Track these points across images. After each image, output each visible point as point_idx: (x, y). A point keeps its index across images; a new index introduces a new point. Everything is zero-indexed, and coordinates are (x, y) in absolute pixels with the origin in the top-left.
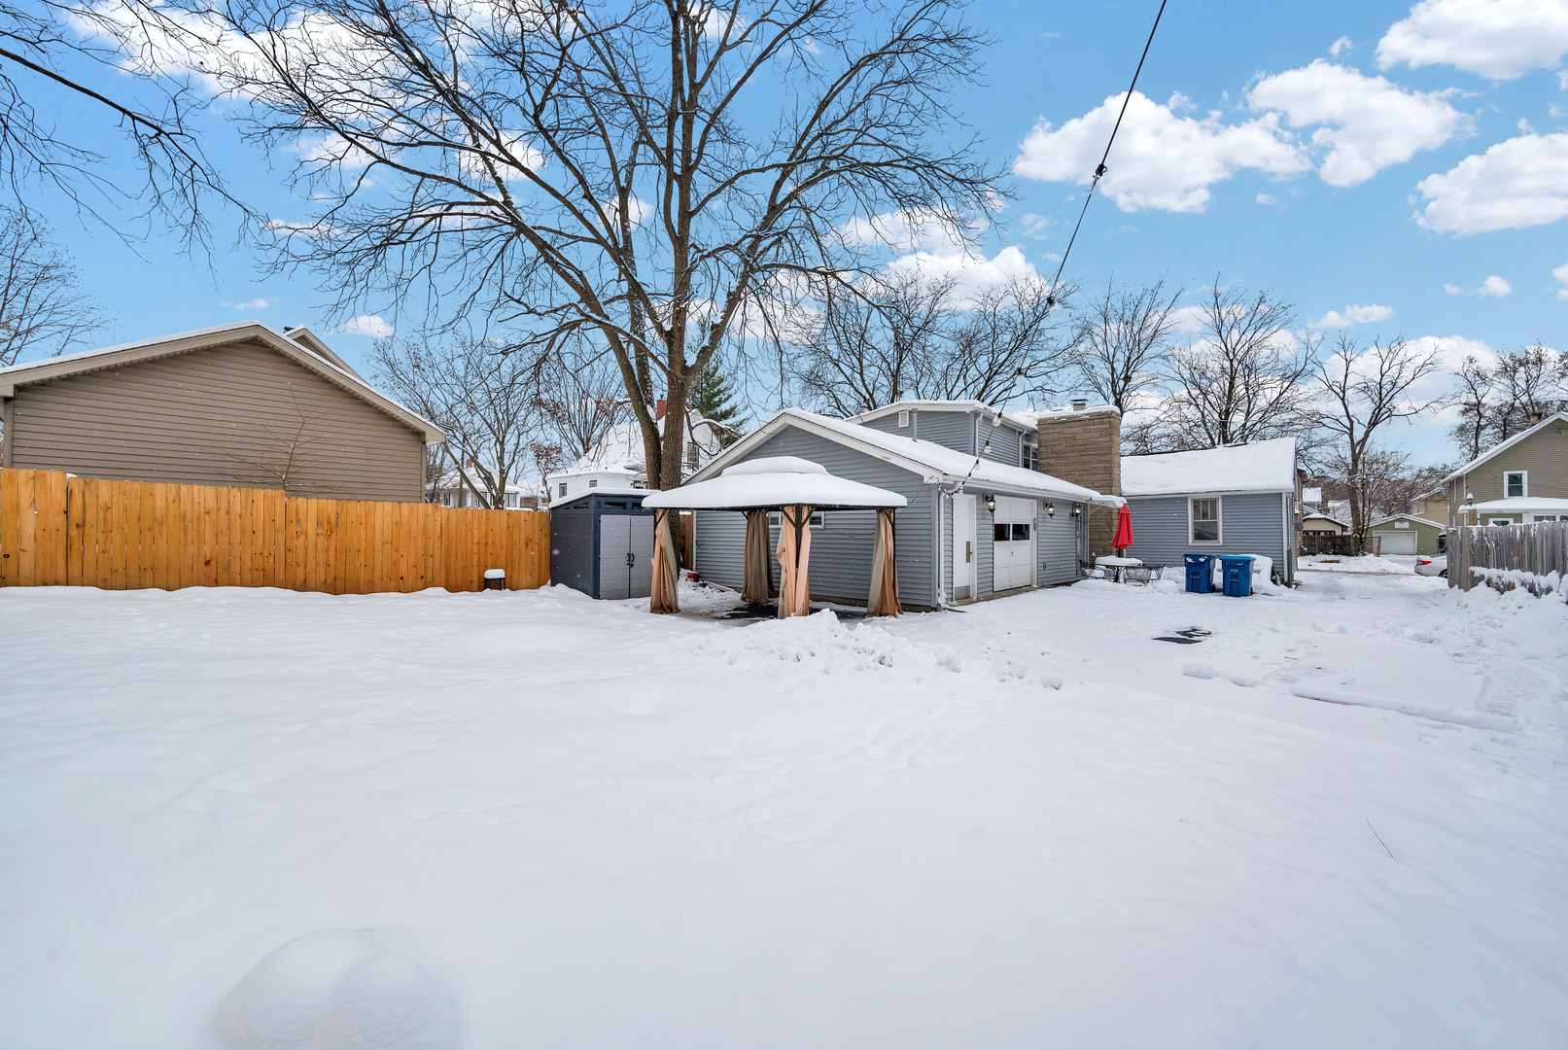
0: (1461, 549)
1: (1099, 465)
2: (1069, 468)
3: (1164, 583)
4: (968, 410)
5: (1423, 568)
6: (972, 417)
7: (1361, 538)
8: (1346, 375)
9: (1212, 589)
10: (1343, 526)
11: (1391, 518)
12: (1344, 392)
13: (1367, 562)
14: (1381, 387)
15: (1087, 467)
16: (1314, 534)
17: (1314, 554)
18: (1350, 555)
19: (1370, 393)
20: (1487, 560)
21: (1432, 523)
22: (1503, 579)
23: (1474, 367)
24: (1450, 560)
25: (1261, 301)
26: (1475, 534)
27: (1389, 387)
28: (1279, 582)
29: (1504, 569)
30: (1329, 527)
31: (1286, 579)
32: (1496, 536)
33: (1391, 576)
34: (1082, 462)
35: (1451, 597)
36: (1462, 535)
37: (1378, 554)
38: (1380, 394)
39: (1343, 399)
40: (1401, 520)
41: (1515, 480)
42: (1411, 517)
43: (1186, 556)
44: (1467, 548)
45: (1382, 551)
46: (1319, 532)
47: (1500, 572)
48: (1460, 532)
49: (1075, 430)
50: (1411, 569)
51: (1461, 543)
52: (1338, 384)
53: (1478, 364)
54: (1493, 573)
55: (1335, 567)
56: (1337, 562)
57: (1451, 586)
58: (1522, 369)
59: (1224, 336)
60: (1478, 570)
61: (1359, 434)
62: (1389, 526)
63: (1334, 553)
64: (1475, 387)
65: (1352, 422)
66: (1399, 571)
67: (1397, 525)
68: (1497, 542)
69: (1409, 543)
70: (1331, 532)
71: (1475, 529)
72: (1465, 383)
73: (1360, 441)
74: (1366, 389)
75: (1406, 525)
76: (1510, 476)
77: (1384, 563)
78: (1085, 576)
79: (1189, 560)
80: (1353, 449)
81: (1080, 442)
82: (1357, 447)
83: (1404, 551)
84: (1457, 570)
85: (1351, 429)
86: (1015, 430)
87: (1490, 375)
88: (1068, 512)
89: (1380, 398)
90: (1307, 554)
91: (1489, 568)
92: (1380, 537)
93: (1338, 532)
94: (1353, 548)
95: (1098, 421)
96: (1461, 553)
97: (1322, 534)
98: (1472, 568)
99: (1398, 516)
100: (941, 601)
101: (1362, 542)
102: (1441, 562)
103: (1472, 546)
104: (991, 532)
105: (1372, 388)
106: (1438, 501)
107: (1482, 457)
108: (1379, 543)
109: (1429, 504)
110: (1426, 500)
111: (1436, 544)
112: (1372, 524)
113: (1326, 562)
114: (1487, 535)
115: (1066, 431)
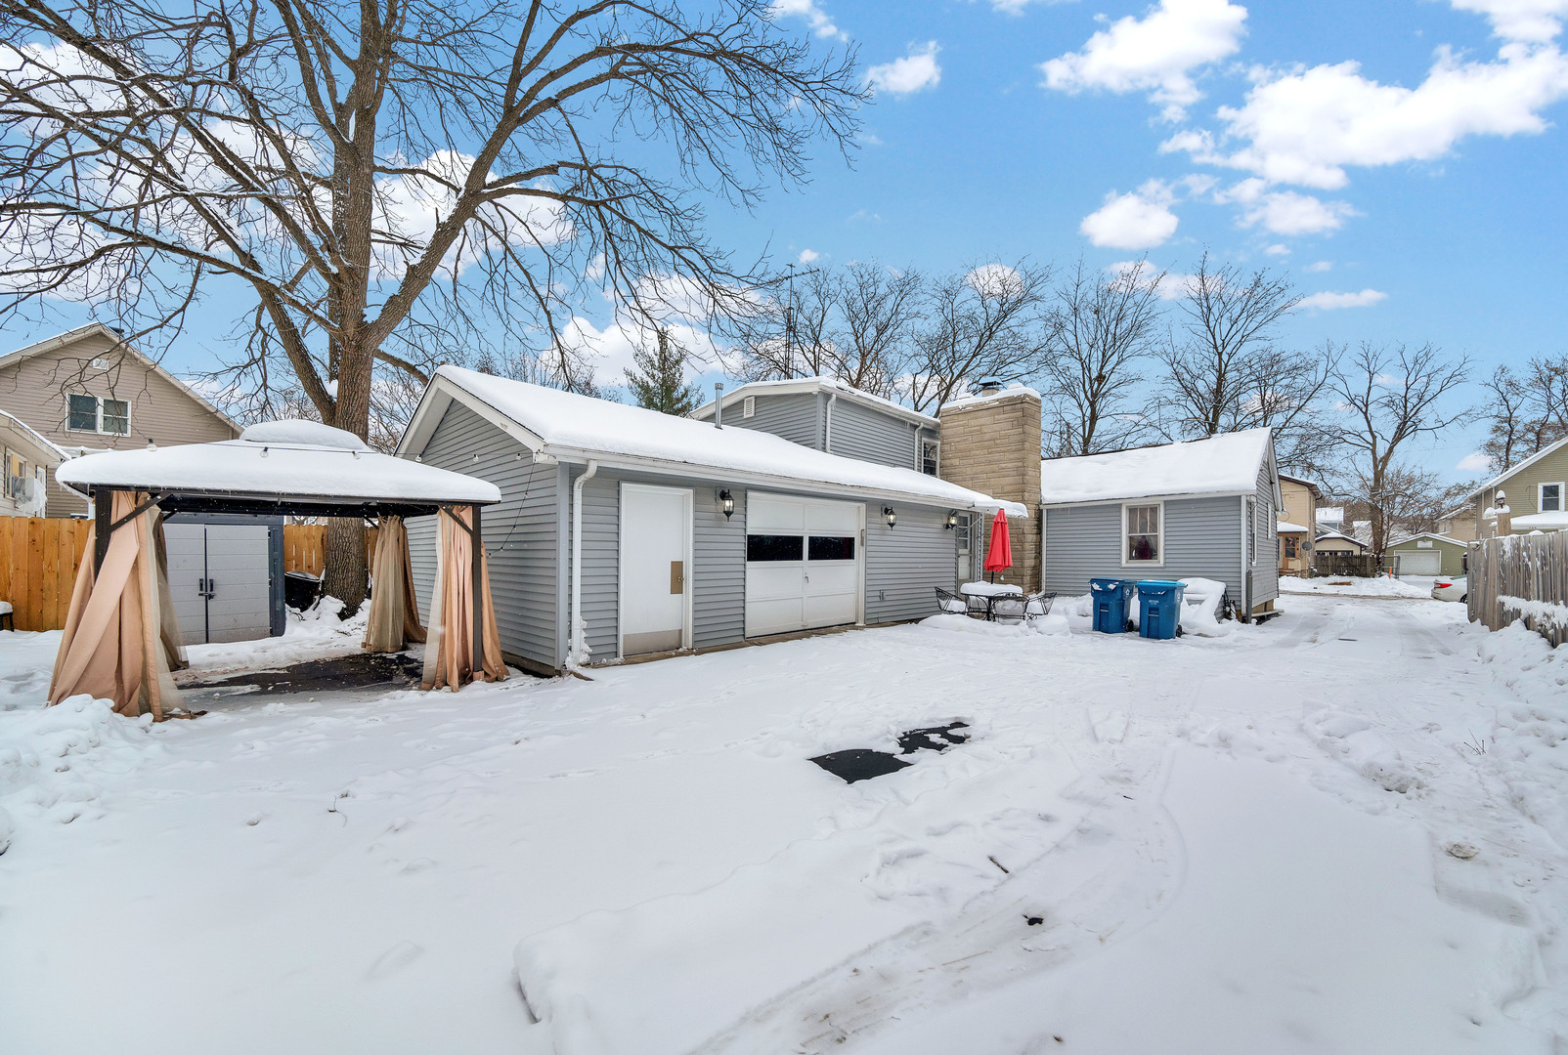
0: (1486, 568)
1: (1010, 465)
2: (975, 469)
3: (1055, 620)
4: (815, 390)
5: (1442, 592)
6: (821, 400)
7: (1378, 558)
8: (1370, 388)
9: (1128, 627)
10: (1361, 546)
11: (1412, 537)
12: (1366, 406)
13: (1382, 584)
14: (1406, 401)
15: (995, 467)
16: (1331, 554)
17: (1326, 576)
18: (1365, 576)
19: (1394, 407)
20: (1527, 587)
21: (1459, 542)
22: (1554, 620)
23: (1507, 376)
24: (1472, 584)
25: (1257, 284)
26: (1507, 548)
27: (1415, 400)
28: (1233, 615)
29: (1556, 604)
30: (1346, 547)
31: (1244, 611)
32: (1543, 550)
33: (1403, 601)
34: (990, 463)
35: (1471, 638)
36: (1488, 550)
37: (1397, 575)
38: (1405, 407)
39: (1365, 414)
40: (1424, 539)
41: (1551, 492)
42: (1436, 536)
43: (1093, 581)
44: (1494, 570)
45: (1401, 571)
46: (1336, 553)
47: (1549, 607)
48: (1485, 547)
49: (982, 421)
50: (1428, 593)
51: (1487, 561)
52: (1361, 398)
53: (1511, 373)
54: (1536, 608)
55: (1344, 590)
56: (1349, 584)
57: (1472, 619)
58: (1559, 378)
59: (1212, 324)
60: (1511, 602)
61: (1382, 448)
62: (1410, 546)
63: (1349, 575)
64: (1508, 398)
65: (1374, 437)
66: (1416, 595)
67: (1420, 544)
68: (1544, 558)
69: (1433, 563)
70: (1348, 552)
71: (1507, 541)
72: (1496, 395)
73: (1383, 458)
74: (1390, 403)
75: (1430, 544)
76: (1545, 488)
77: (1400, 586)
78: (941, 610)
79: (1096, 587)
80: (1376, 466)
81: (987, 436)
82: (1380, 464)
83: (1427, 572)
84: (1481, 596)
85: (1374, 445)
86: (903, 422)
87: (1523, 384)
88: (939, 523)
89: (1406, 412)
90: (1317, 576)
91: (1529, 599)
92: (1399, 557)
93: (1357, 552)
94: (1369, 569)
95: (1010, 407)
96: (1486, 575)
97: (1339, 554)
98: (1501, 598)
99: (1421, 535)
100: (571, 663)
101: (1379, 563)
102: (1461, 585)
103: (1503, 566)
104: (742, 548)
105: (1397, 401)
106: (1464, 519)
107: (1513, 470)
108: (1398, 563)
109: (1455, 522)
110: (1453, 518)
111: (1460, 564)
112: (1391, 543)
113: (1335, 584)
114: (1526, 549)
115: (972, 422)
